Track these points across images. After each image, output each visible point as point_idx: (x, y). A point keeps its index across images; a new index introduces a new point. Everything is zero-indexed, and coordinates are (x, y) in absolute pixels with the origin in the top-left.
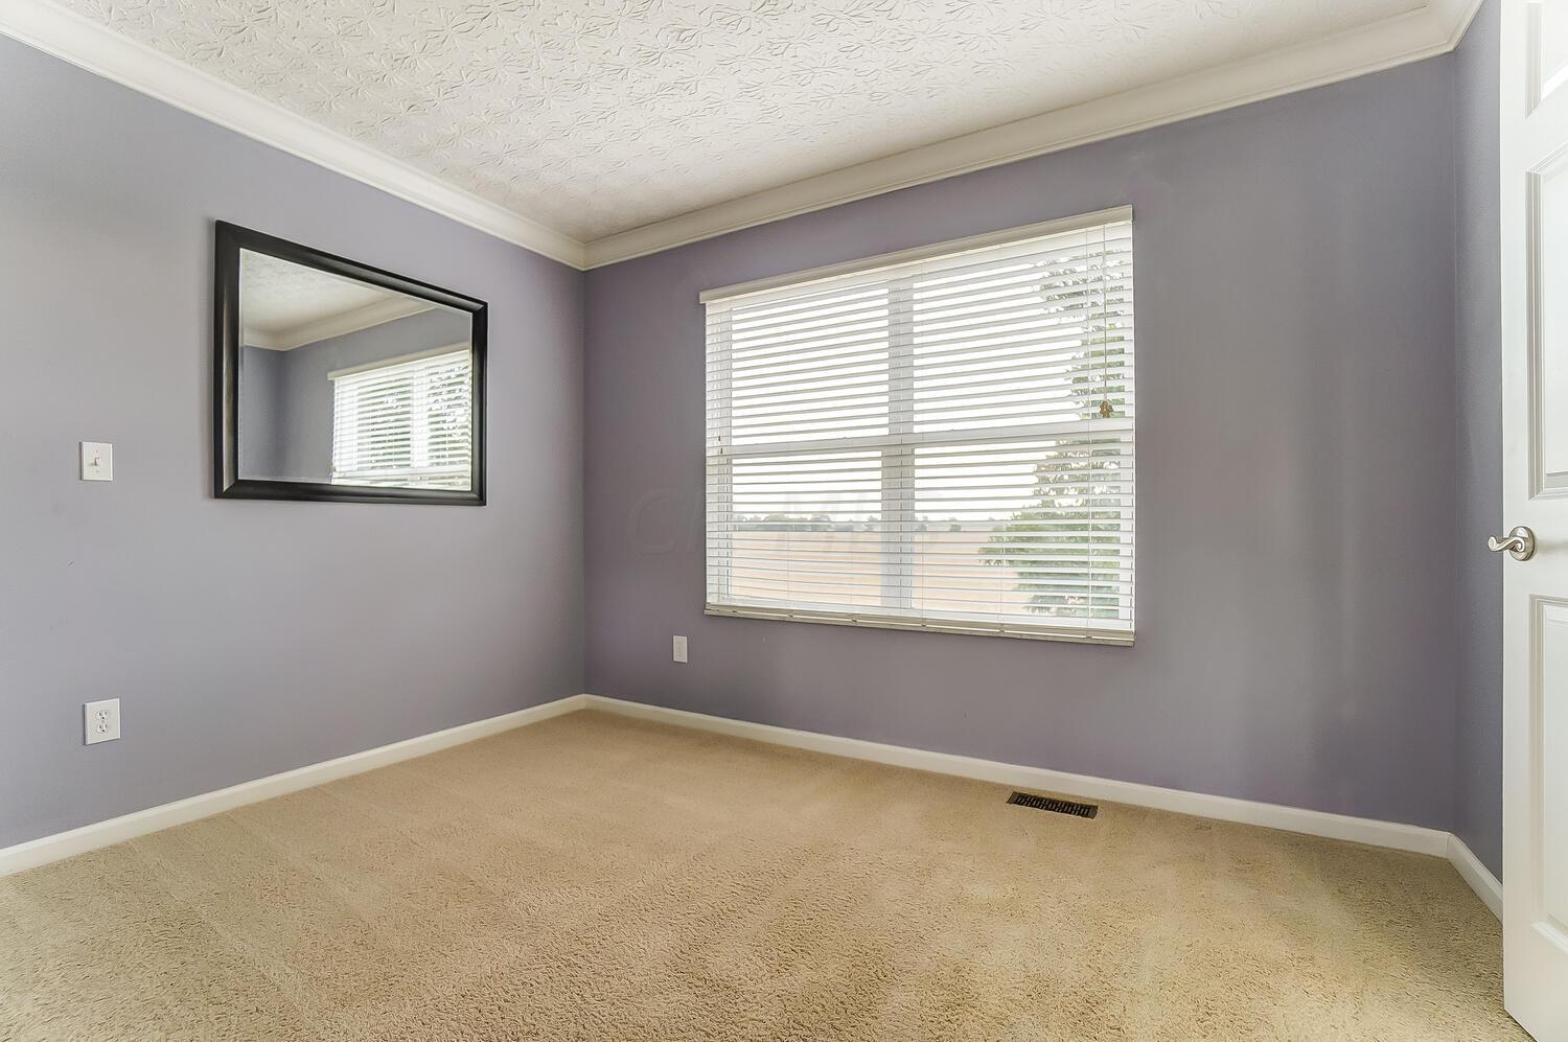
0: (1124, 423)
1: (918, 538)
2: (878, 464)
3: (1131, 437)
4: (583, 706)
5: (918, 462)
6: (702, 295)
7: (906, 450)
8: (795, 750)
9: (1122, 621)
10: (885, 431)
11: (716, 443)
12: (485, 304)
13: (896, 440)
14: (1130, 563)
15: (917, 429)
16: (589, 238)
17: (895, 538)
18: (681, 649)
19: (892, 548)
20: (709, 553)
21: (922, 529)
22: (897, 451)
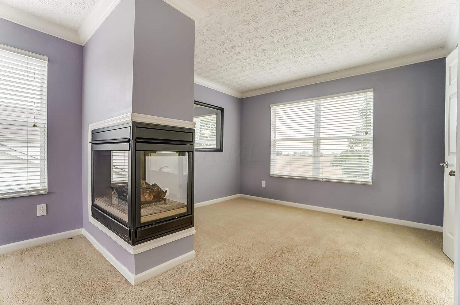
0: (371, 136)
1: (321, 158)
2: (312, 144)
3: (372, 139)
4: (239, 196)
5: (321, 143)
6: (270, 105)
7: (319, 141)
8: (291, 207)
9: (369, 179)
10: (314, 136)
11: (273, 138)
12: (223, 109)
13: (316, 139)
14: (372, 167)
15: (321, 136)
16: (243, 92)
17: (316, 160)
18: (264, 184)
19: (315, 162)
20: (271, 163)
21: (322, 156)
22: (317, 141)
